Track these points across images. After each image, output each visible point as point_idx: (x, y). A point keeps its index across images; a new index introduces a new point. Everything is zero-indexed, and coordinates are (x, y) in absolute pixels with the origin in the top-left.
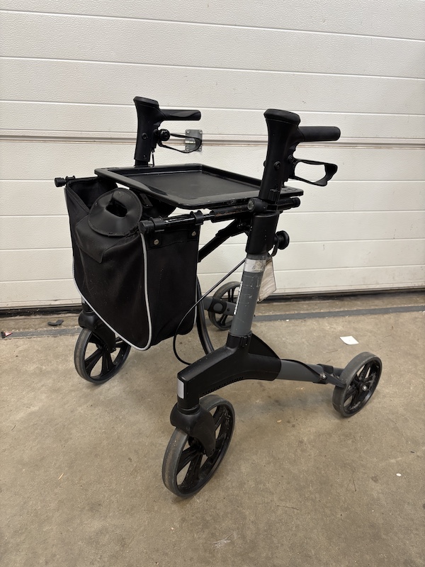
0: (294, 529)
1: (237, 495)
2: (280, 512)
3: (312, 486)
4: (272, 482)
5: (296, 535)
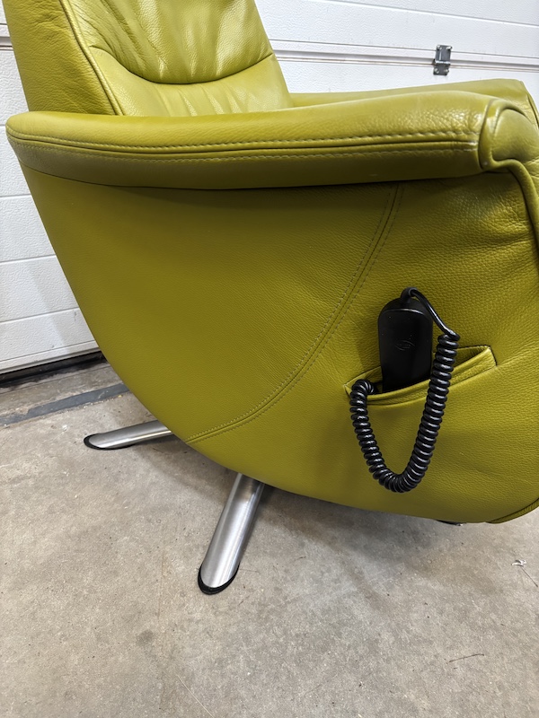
0: (499, 694)
1: (378, 671)
2: (460, 672)
3: (478, 604)
4: (416, 621)
5: (508, 704)
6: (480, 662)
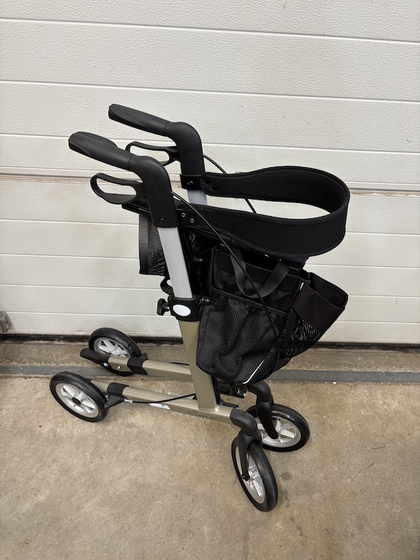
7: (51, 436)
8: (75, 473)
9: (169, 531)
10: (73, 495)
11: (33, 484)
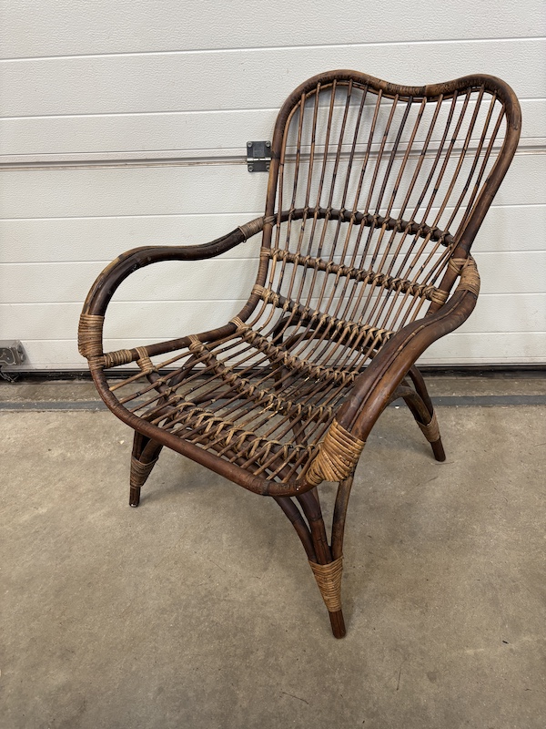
1: (237, 668)
2: (282, 702)
3: (339, 672)
4: (288, 657)
6: (301, 705)
7: (60, 460)
8: (82, 489)
9: (182, 538)
10: (77, 508)
11: (35, 499)
